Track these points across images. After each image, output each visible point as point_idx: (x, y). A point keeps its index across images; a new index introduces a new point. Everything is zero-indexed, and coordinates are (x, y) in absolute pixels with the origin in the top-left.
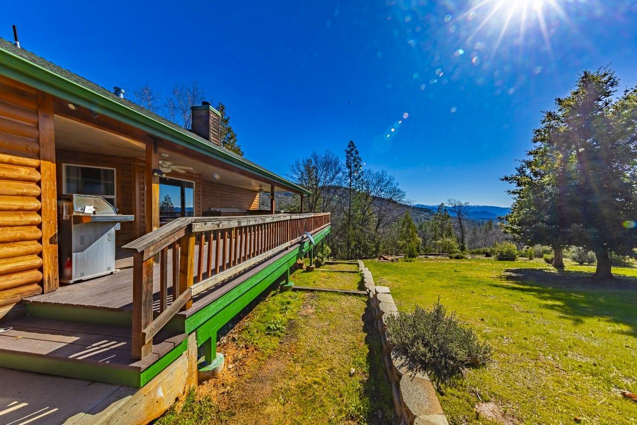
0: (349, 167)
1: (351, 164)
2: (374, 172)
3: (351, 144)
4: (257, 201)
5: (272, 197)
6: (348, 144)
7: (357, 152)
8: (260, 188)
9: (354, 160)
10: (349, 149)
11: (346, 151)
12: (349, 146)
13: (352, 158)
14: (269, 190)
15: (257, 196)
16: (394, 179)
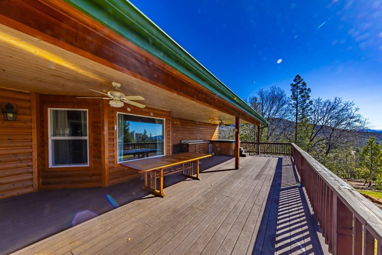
0: (296, 98)
1: (297, 96)
2: (324, 100)
3: (298, 78)
4: (217, 132)
5: (236, 130)
6: (294, 78)
7: (304, 84)
8: (221, 122)
9: (301, 92)
10: (295, 83)
11: (291, 85)
12: (295, 80)
13: (298, 91)
14: (234, 122)
15: (217, 129)
16: (353, 105)
